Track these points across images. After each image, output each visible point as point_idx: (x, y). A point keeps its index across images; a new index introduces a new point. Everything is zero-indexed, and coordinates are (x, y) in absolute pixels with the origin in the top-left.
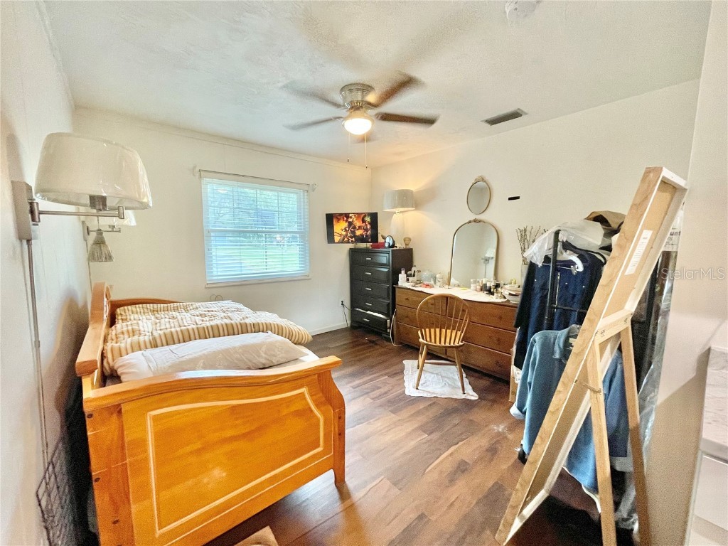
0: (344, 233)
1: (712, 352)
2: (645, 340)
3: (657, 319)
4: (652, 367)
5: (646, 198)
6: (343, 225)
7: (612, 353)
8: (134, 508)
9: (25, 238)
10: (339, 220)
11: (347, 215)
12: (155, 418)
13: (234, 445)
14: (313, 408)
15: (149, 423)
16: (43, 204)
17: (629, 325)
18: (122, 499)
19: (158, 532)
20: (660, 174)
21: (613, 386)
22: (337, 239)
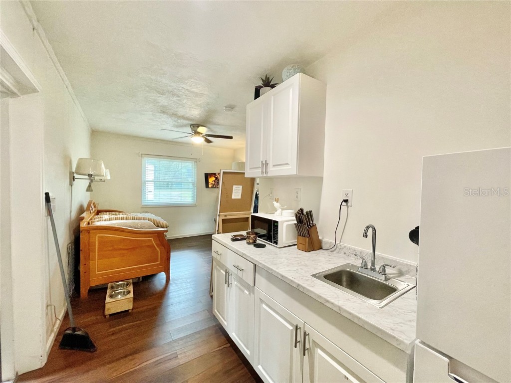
0: (213, 183)
6: (213, 179)
8: (91, 262)
9: (71, 185)
10: (211, 177)
11: (215, 174)
12: (99, 237)
13: (123, 252)
14: (155, 246)
15: (97, 238)
16: (76, 176)
18: (87, 259)
19: (97, 273)
22: (210, 186)
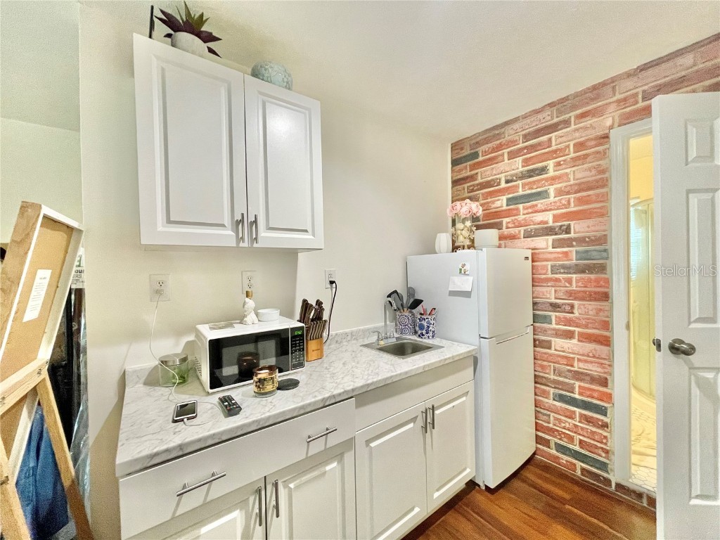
1: (127, 373)
2: (69, 384)
3: (78, 357)
4: (81, 408)
5: (28, 236)
7: (30, 417)
17: (45, 375)
20: (40, 211)
21: (42, 453)
